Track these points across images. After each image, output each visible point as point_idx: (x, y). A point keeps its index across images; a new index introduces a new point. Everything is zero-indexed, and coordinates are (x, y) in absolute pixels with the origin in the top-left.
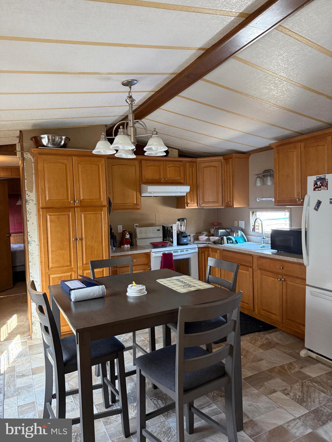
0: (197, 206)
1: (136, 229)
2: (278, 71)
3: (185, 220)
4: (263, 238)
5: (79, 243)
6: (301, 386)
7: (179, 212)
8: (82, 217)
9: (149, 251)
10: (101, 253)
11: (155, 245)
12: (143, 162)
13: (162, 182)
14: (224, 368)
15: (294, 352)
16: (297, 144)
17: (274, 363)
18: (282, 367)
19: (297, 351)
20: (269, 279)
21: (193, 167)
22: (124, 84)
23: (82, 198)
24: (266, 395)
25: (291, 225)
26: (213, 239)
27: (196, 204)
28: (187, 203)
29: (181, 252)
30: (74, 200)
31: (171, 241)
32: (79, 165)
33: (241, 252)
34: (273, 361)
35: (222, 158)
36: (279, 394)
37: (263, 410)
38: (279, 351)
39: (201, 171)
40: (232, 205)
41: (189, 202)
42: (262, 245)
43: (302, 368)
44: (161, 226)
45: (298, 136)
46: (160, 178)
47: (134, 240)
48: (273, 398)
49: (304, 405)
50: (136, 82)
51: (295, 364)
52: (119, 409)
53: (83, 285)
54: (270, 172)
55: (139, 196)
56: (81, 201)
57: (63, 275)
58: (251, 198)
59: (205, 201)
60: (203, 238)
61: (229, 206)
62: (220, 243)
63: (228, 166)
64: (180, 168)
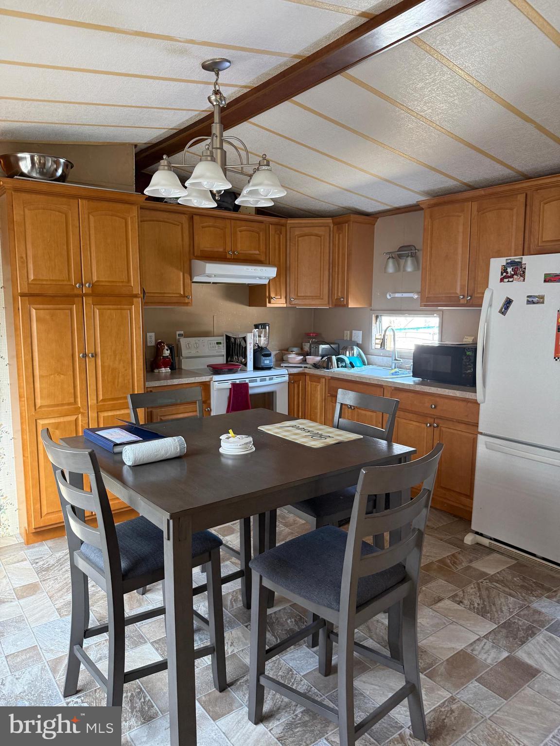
0: (286, 303)
1: (179, 341)
2: (477, 72)
3: (267, 327)
4: (396, 360)
5: (90, 362)
6: (477, 588)
7: (254, 313)
8: (95, 315)
9: (208, 380)
10: (131, 381)
11: (217, 370)
12: (195, 217)
13: (228, 257)
14: (405, 567)
15: (454, 537)
16: (466, 204)
17: (428, 556)
18: (442, 561)
19: (459, 536)
20: (411, 424)
21: (281, 233)
22: (206, 67)
23: (95, 279)
24: (429, 606)
25: (441, 339)
26: (312, 359)
27: (283, 300)
28: (270, 298)
29: (261, 381)
30: (80, 282)
31: (241, 363)
32: (91, 216)
33: (364, 381)
34: (427, 553)
35: (331, 221)
36: (447, 603)
37: (430, 629)
38: (430, 537)
39: (294, 242)
40: (345, 303)
41: (273, 295)
42: (393, 371)
43: (471, 561)
44: (222, 336)
45: (465, 191)
46: (225, 249)
47: (177, 359)
48: (440, 610)
49: (489, 617)
50: (228, 64)
51: (460, 557)
52: (209, 647)
53: (136, 437)
54: (412, 250)
55: (188, 281)
56: (93, 286)
57: (61, 420)
58: (376, 292)
59: (299, 295)
60: (294, 358)
61: (340, 305)
62: (326, 366)
63: (341, 235)
64: (259, 234)
